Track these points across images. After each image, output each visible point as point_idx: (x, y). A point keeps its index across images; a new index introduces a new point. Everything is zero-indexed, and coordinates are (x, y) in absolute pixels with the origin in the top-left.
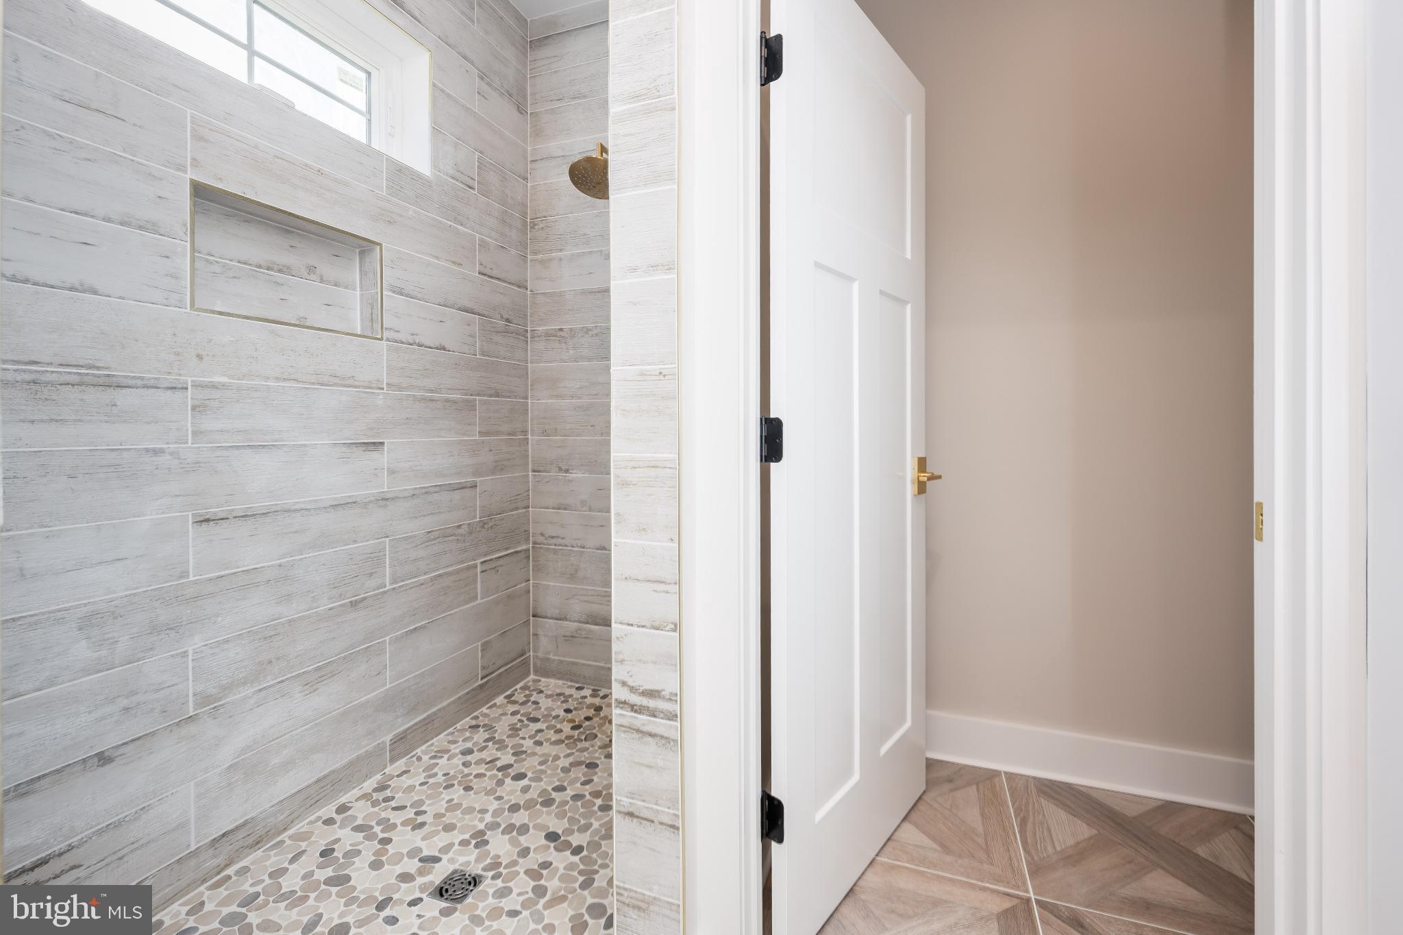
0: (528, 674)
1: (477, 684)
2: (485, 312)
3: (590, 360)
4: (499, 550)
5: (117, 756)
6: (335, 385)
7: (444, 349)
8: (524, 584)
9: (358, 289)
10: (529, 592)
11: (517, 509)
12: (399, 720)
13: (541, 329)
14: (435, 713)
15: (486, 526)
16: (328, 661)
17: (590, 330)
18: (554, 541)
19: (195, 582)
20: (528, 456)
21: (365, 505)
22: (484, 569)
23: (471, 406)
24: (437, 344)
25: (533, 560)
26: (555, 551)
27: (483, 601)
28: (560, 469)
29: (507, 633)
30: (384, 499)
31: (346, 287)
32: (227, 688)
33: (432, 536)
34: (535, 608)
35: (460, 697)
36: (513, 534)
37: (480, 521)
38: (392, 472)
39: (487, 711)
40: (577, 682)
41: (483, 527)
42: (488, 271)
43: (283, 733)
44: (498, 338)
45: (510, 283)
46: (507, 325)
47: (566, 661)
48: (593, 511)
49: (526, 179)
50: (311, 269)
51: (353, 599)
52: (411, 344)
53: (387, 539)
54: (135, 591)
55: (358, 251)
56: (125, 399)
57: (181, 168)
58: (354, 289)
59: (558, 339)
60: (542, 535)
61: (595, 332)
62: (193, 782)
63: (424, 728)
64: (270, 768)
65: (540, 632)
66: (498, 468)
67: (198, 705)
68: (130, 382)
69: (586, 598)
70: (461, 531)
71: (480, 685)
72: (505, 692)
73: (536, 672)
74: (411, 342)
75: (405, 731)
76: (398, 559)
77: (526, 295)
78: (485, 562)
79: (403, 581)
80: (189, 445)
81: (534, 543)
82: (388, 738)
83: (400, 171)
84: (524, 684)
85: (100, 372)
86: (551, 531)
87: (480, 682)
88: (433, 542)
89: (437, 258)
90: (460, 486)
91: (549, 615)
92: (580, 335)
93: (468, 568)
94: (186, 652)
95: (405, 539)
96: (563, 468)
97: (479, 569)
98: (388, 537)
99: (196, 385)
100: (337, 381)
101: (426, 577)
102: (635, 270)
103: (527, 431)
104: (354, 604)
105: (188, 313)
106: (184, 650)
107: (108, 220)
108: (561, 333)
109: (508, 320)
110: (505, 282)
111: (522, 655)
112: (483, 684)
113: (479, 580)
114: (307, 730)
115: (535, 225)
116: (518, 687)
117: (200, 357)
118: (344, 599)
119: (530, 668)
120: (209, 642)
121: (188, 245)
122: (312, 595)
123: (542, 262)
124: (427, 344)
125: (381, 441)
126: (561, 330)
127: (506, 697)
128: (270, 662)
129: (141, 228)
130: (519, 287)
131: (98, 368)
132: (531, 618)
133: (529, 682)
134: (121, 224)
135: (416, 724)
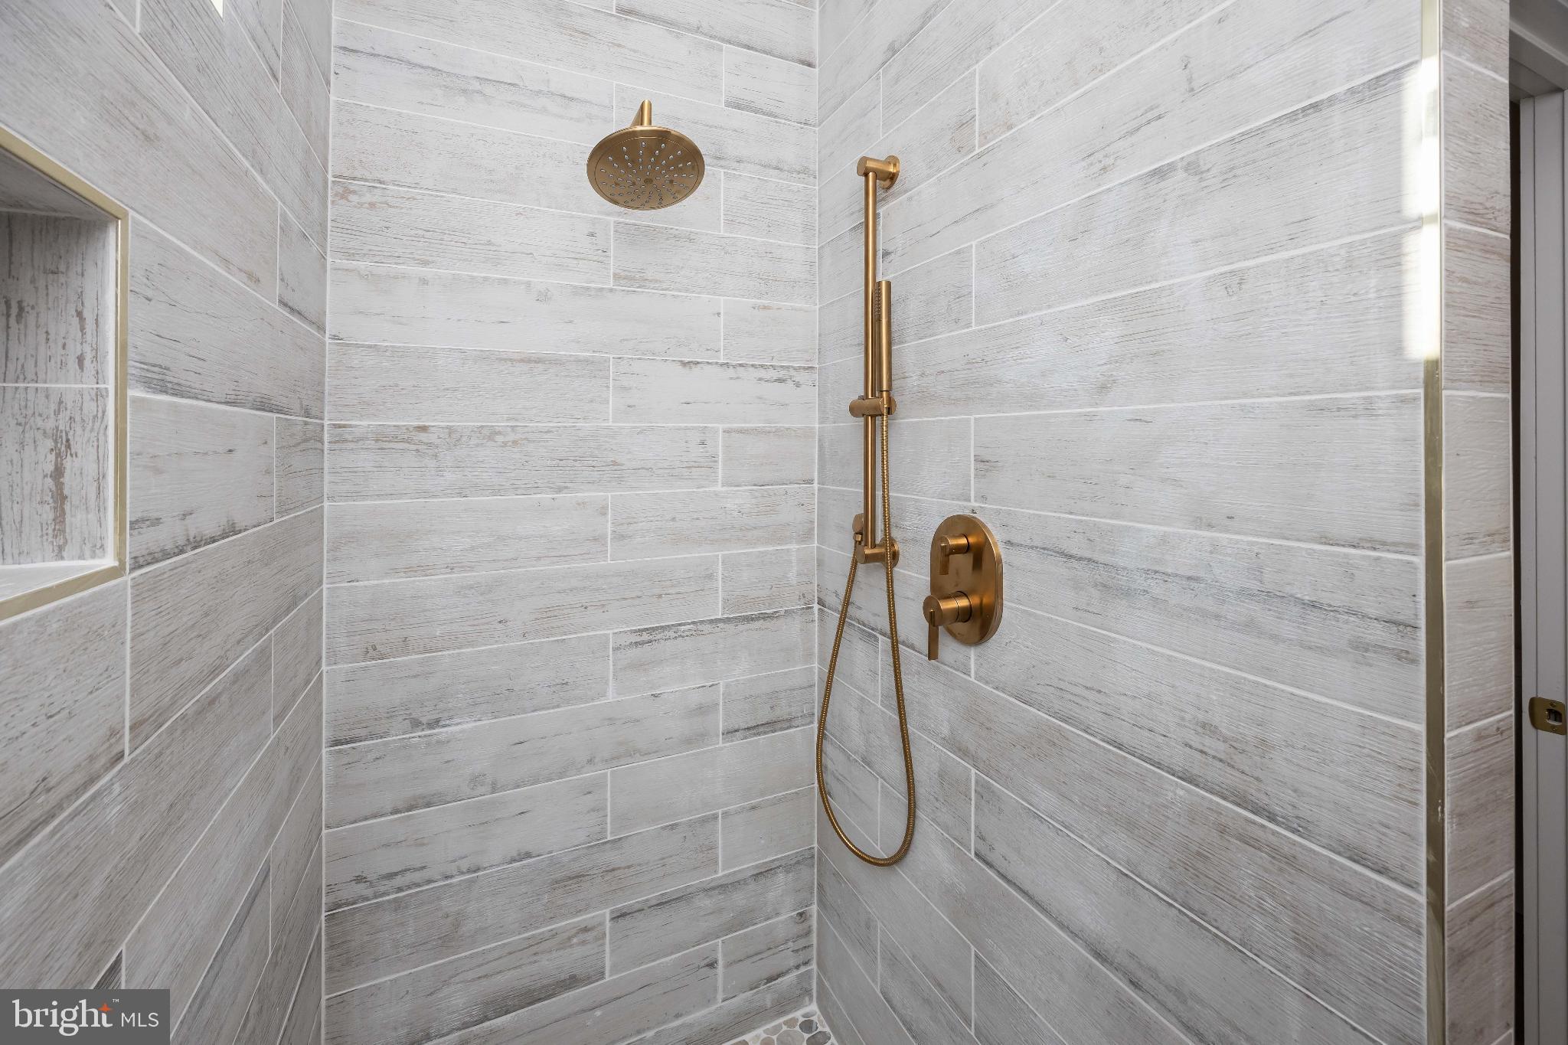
2: (285, 403)
7: (233, 530)
13: (365, 423)
17: (499, 433)
18: (399, 881)
20: (319, 712)
23: (265, 662)
24: (224, 522)
25: (330, 945)
26: (396, 905)
28: (416, 724)
44: (296, 461)
45: (311, 322)
46: (306, 424)
48: (504, 788)
59: (414, 447)
60: (358, 881)
61: (511, 437)
77: (321, 346)
81: (334, 905)
86: (385, 864)
89: (226, 262)
92: (473, 442)
96: (424, 720)
103: (317, 658)
108: (423, 436)
109: (308, 413)
110: (304, 318)
123: (368, 278)
126: (423, 429)
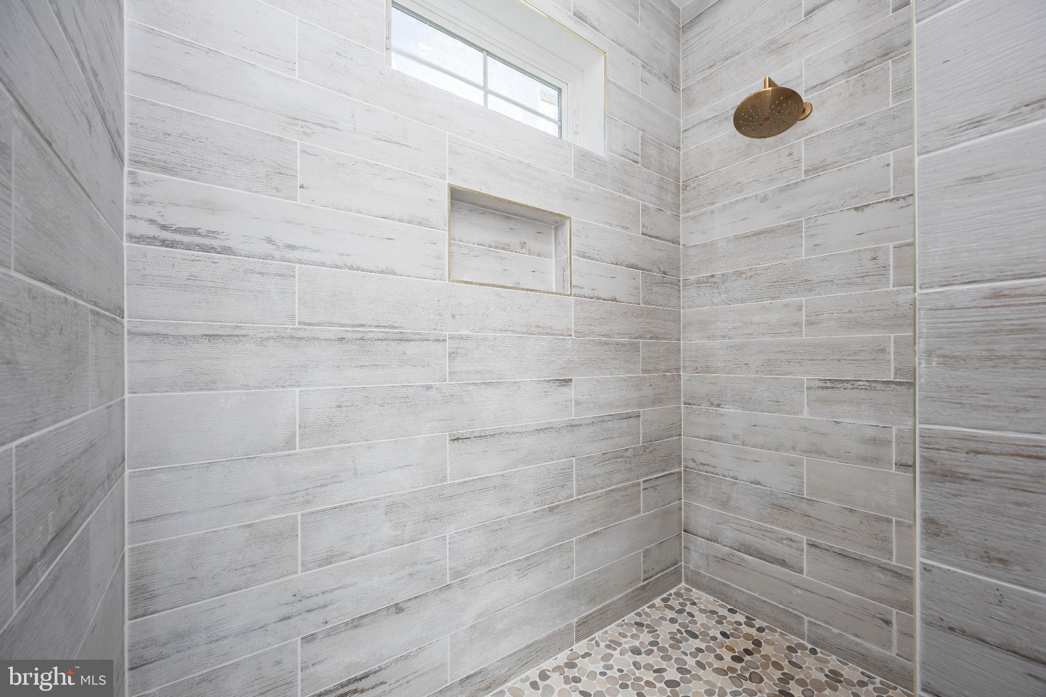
0: (680, 582)
1: (640, 585)
2: (647, 268)
3: (743, 301)
4: (657, 472)
5: (405, 608)
6: (540, 334)
7: (615, 300)
8: (677, 502)
9: (554, 257)
10: (681, 509)
11: (672, 436)
12: (582, 607)
13: (692, 277)
14: (608, 605)
15: (647, 451)
16: (533, 553)
17: (744, 273)
18: (706, 468)
19: (450, 485)
20: (680, 390)
21: (558, 430)
22: (646, 487)
23: (635, 348)
24: (610, 296)
25: (685, 482)
26: (706, 478)
27: (645, 514)
28: (712, 404)
29: (663, 543)
30: (572, 426)
31: (546, 257)
32: (470, 566)
33: (606, 457)
34: (686, 524)
35: (626, 595)
36: (668, 458)
37: (642, 446)
38: (578, 403)
39: (648, 610)
40: (729, 604)
41: (645, 451)
42: (648, 232)
43: (504, 606)
44: (656, 289)
45: (666, 240)
46: (664, 277)
47: (717, 580)
48: (746, 445)
49: (678, 148)
50: (523, 245)
51: (550, 505)
52: (592, 298)
53: (574, 458)
54: (415, 490)
55: (553, 227)
56: (412, 349)
57: (443, 177)
58: (551, 258)
59: (710, 285)
60: (693, 460)
61: (749, 274)
62: (449, 634)
63: (600, 617)
64: (496, 632)
65: (692, 547)
66: (657, 401)
67: (453, 577)
68: (413, 337)
69: (739, 527)
70: (629, 454)
71: (642, 586)
72: (661, 595)
73: (687, 581)
74: (591, 296)
75: (586, 617)
76: (582, 475)
77: (678, 249)
78: (646, 481)
79: (585, 493)
80: (447, 382)
81: (686, 467)
82: (575, 620)
83: (584, 156)
84: (677, 589)
85: (397, 331)
86: (701, 458)
87: (642, 584)
88: (607, 462)
89: (611, 225)
90: (627, 416)
91: (700, 534)
92: (733, 279)
93: (634, 485)
94: (445, 536)
95: (587, 458)
96: (715, 403)
97: (642, 487)
98: (574, 456)
99: (451, 338)
100: (540, 330)
101: (602, 491)
102: (977, 123)
103: (679, 369)
104: (551, 509)
105: (447, 284)
106: (443, 535)
107: (401, 221)
108: (713, 279)
109: (665, 273)
110: (661, 239)
111: (675, 564)
112: (644, 585)
113: (641, 496)
114: (520, 605)
115: (687, 186)
116: (672, 591)
117: (453, 316)
118: (544, 505)
119: (681, 576)
120: (459, 530)
121: (447, 233)
122: (524, 500)
123: (694, 218)
124: (604, 297)
125: (570, 378)
126: (713, 276)
127: (663, 600)
128: (496, 550)
129: (419, 224)
130: (673, 242)
131: (396, 328)
132: (683, 532)
133: (681, 589)
134: (409, 223)
135: (594, 612)
